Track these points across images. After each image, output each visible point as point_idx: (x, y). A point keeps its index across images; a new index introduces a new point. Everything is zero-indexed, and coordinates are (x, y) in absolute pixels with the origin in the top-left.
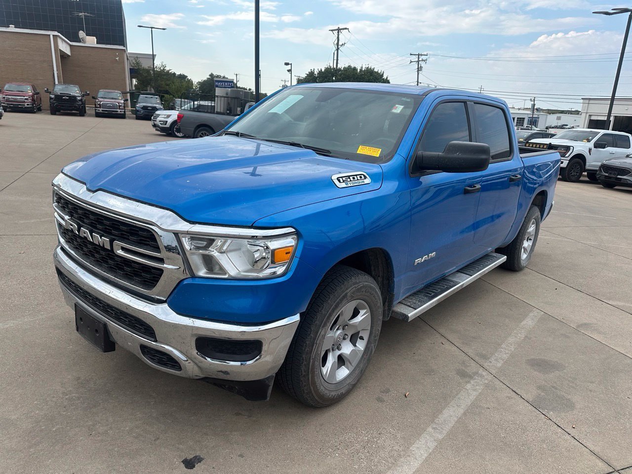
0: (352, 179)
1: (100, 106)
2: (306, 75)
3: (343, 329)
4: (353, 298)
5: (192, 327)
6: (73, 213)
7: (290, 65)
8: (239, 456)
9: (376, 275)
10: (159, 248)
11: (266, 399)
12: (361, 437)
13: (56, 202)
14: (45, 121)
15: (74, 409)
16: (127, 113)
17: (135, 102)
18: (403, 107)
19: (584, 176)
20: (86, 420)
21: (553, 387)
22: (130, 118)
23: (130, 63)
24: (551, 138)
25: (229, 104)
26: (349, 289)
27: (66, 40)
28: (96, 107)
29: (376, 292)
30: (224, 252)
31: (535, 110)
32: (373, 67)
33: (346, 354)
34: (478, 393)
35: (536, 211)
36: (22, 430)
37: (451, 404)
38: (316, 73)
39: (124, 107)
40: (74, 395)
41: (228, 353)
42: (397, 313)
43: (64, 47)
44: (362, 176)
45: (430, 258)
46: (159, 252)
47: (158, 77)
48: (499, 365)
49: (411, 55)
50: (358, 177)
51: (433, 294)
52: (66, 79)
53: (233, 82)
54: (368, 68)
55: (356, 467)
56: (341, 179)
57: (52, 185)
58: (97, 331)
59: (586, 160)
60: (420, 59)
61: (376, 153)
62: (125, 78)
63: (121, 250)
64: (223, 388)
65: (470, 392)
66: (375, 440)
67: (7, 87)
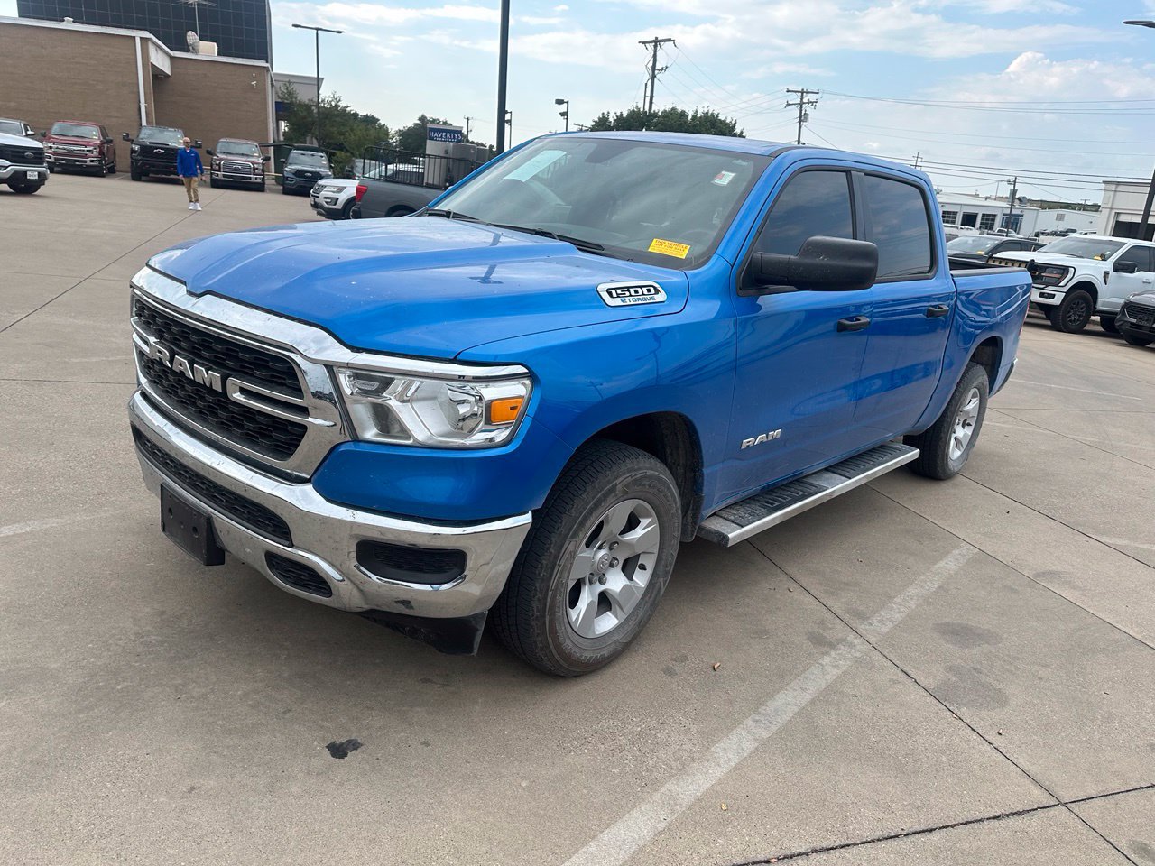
0: (633, 293)
1: (220, 168)
2: (594, 124)
3: (611, 549)
4: (626, 496)
5: (352, 524)
6: (164, 332)
7: (565, 104)
8: (422, 744)
9: (674, 463)
10: (300, 390)
11: (471, 651)
12: (630, 727)
13: (137, 315)
14: (121, 192)
15: (153, 658)
16: (267, 182)
17: (284, 162)
18: (733, 175)
19: (1094, 323)
20: (172, 676)
21: (975, 669)
22: (272, 191)
23: (277, 93)
24: (1034, 250)
25: (449, 170)
26: (621, 479)
27: (164, 46)
28: (212, 170)
29: (669, 488)
30: (408, 401)
31: (1017, 201)
32: (716, 112)
33: (614, 592)
34: (840, 672)
35: (981, 373)
36: (67, 686)
37: (790, 686)
38: (611, 119)
39: (263, 171)
40: (153, 637)
41: (409, 569)
42: (709, 531)
43: (160, 59)
44: (652, 289)
45: (770, 438)
46: (302, 397)
47: (326, 118)
48: (885, 630)
49: (788, 91)
50: (645, 289)
51: (777, 504)
52: (162, 119)
53: (460, 132)
54: (707, 113)
55: (616, 771)
56: (613, 292)
57: (131, 287)
58: (195, 529)
59: (1097, 293)
60: (805, 100)
61: (681, 251)
62: (266, 119)
63: (239, 394)
64: (400, 631)
65: (828, 669)
66: (653, 732)
67: (56, 128)
